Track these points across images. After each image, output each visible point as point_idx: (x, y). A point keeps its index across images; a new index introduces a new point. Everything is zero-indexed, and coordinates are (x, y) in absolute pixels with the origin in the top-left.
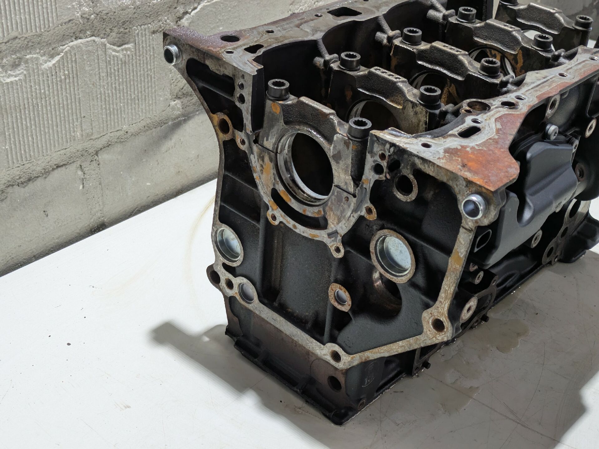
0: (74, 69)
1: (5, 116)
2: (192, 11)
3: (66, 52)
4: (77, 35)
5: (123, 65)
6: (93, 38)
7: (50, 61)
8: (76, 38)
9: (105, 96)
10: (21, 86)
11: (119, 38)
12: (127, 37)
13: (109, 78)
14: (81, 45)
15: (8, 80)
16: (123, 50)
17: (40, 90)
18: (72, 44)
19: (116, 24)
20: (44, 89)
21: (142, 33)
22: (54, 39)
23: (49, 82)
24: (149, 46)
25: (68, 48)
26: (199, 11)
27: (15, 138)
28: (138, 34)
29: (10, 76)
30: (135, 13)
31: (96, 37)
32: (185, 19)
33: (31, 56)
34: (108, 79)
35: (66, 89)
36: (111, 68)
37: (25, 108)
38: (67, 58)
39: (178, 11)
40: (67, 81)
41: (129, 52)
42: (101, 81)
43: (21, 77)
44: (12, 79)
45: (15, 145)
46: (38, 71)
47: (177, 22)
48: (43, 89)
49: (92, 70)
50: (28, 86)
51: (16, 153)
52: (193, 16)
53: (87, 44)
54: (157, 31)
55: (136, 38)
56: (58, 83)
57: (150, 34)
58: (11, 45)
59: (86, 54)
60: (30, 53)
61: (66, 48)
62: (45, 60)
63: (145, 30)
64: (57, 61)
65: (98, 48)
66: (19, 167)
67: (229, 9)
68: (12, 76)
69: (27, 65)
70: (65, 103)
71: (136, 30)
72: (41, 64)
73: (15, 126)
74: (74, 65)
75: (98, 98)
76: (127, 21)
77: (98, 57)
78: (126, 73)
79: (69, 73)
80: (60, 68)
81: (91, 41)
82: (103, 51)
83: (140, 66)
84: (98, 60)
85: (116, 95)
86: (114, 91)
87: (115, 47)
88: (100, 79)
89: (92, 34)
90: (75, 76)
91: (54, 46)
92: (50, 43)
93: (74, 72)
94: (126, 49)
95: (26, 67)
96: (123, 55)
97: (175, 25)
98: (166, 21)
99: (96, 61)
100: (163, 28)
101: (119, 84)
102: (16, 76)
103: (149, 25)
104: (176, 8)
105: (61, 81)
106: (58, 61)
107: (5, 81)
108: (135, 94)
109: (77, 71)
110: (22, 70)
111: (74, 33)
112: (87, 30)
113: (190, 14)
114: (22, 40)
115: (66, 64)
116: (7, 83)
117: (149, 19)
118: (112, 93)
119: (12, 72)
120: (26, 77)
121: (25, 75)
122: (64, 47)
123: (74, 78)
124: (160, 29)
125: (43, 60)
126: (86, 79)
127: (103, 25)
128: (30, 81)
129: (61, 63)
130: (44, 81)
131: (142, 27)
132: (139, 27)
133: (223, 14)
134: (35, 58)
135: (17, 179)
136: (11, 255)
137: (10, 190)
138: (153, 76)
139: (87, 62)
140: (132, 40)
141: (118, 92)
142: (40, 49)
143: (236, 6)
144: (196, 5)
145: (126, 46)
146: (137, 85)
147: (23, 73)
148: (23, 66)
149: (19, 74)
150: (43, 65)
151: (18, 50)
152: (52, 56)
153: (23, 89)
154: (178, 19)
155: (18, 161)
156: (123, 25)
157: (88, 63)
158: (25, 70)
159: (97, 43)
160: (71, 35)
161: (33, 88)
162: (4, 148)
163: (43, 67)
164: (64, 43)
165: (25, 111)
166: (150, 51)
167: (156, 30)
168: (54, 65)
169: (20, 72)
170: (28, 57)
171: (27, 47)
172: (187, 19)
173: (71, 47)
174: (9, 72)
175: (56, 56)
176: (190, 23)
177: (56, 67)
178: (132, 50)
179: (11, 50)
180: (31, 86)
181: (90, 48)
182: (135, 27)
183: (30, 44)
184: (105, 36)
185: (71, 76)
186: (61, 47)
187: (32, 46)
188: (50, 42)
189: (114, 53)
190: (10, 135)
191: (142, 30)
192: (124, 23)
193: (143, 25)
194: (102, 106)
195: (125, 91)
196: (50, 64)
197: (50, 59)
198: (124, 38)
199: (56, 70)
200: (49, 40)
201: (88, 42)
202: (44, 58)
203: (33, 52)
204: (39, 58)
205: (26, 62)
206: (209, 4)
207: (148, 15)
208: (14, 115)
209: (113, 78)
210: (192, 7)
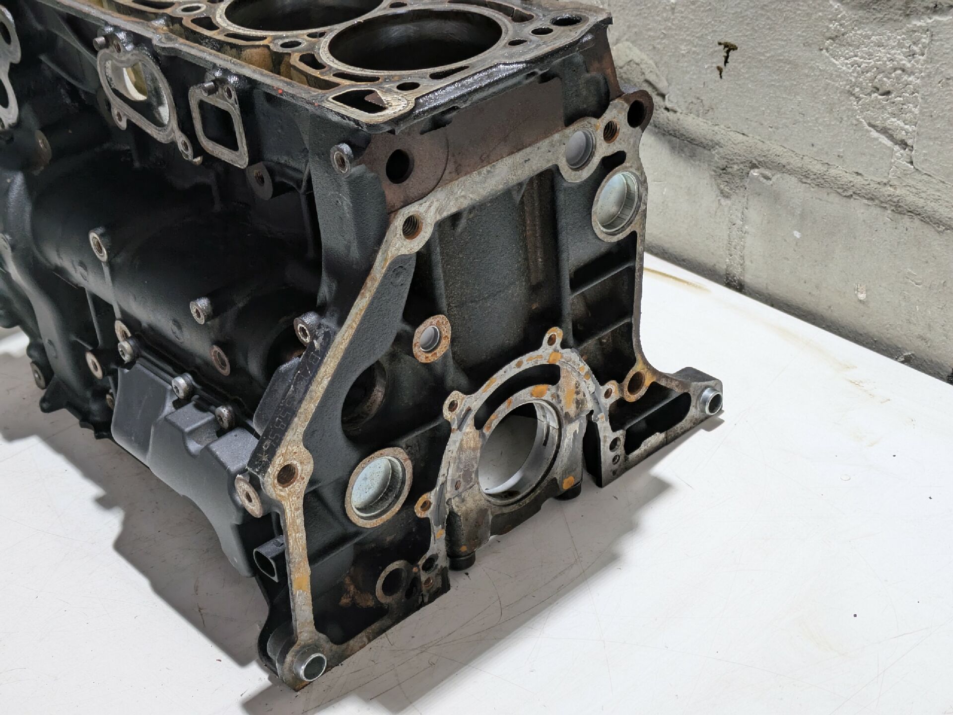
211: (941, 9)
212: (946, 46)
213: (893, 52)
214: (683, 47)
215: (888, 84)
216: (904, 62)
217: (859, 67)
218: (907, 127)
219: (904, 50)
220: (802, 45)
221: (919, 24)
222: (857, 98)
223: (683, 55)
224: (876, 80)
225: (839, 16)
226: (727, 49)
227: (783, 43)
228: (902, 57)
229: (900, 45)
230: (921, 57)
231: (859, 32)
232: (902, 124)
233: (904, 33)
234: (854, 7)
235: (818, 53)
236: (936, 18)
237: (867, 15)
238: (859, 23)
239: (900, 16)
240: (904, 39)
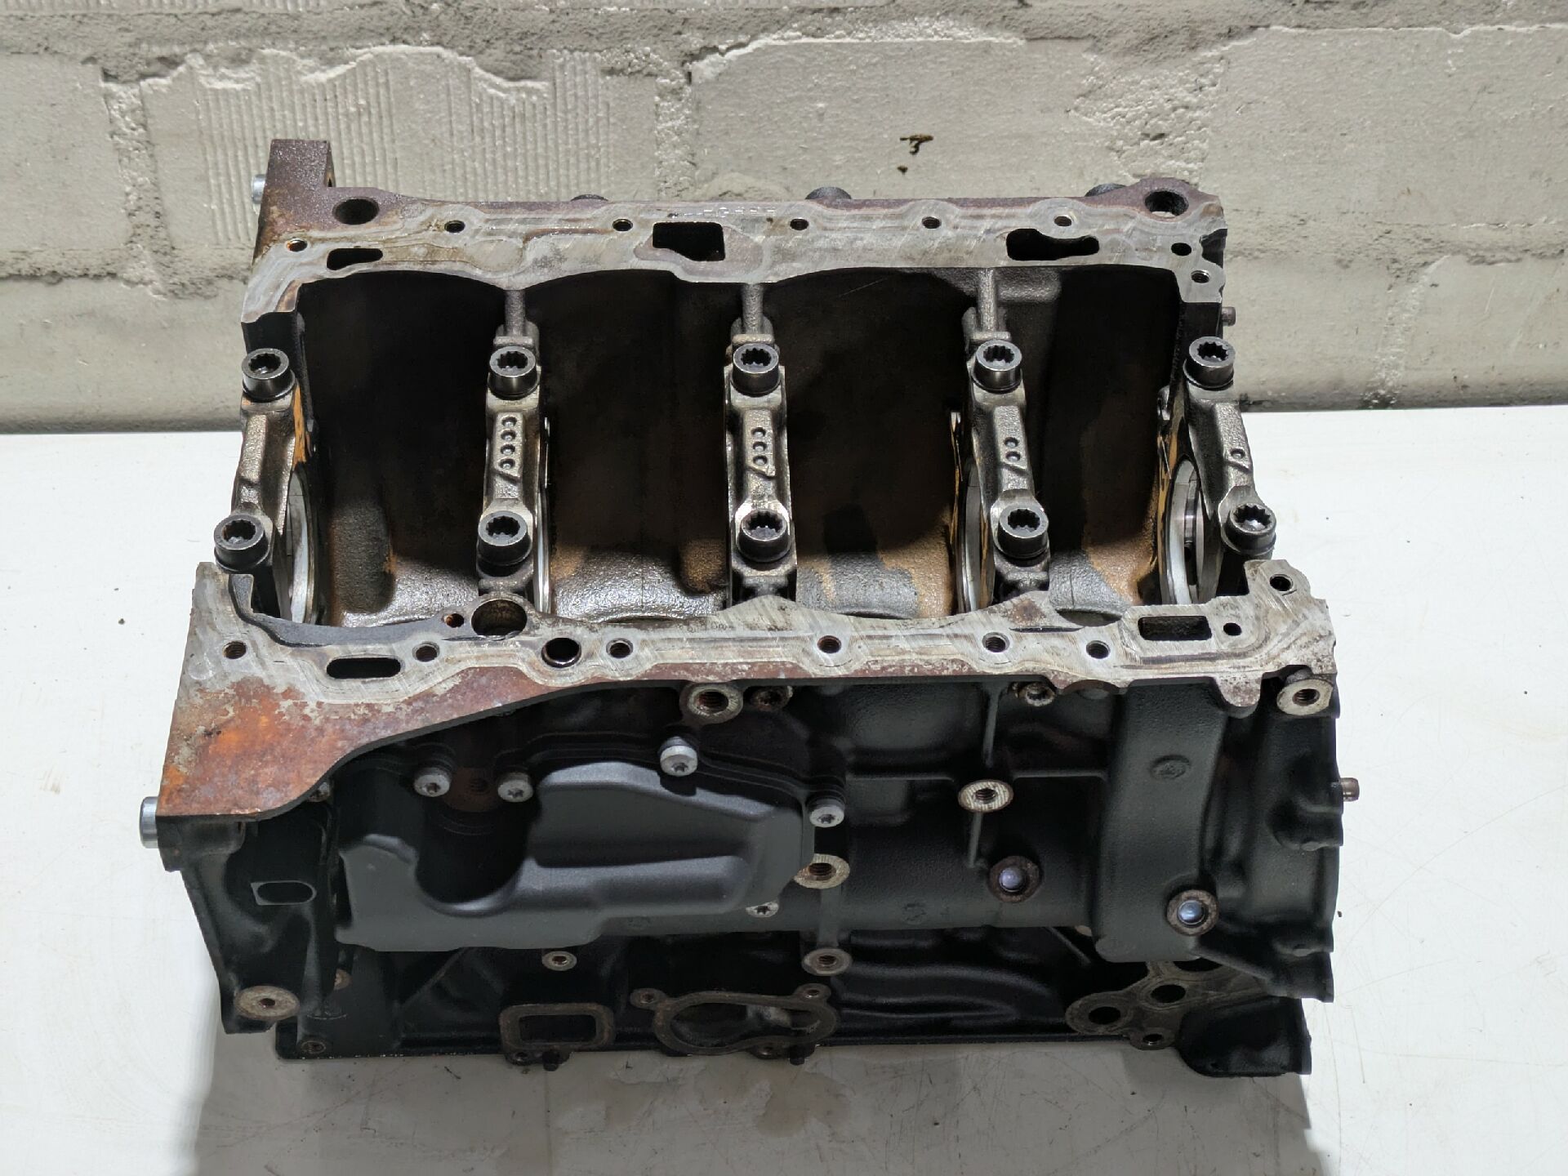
0: (383, 99)
1: (209, 149)
2: (728, 49)
3: (363, 65)
4: (398, 35)
5: (517, 120)
6: (438, 49)
7: (324, 71)
8: (394, 41)
9: (465, 172)
10: (249, 103)
11: (514, 63)
12: (534, 66)
13: (478, 139)
14: (403, 56)
15: (219, 85)
16: (518, 90)
17: (295, 121)
18: (380, 49)
19: (502, 34)
20: (305, 121)
21: (574, 68)
22: (335, 30)
23: (318, 110)
24: (596, 97)
25: (369, 56)
26: (750, 54)
27: (231, 194)
28: (562, 67)
29: (223, 77)
30: (553, 21)
31: (445, 47)
32: (706, 61)
33: (275, 51)
34: (473, 139)
35: (360, 134)
36: (482, 121)
37: (257, 146)
38: (366, 75)
39: (685, 41)
40: (365, 118)
41: (534, 98)
42: (455, 139)
43: (250, 86)
44: (229, 85)
45: (232, 206)
46: (291, 83)
47: (683, 63)
48: (301, 120)
49: (430, 112)
50: (265, 107)
51: (235, 224)
52: (730, 61)
53: (421, 59)
54: (622, 71)
55: (558, 74)
56: (340, 117)
57: (599, 73)
58: (227, 21)
59: (416, 78)
60: (274, 45)
61: (366, 54)
62: (311, 67)
63: (584, 62)
64: (339, 76)
65: (448, 72)
66: (243, 249)
67: (853, 67)
68: (230, 78)
69: (263, 66)
70: (357, 159)
71: (556, 56)
72: (299, 73)
73: (232, 172)
74: (382, 91)
75: (444, 171)
76: (533, 34)
77: (449, 90)
78: (524, 138)
79: (368, 103)
80: (345, 90)
81: (430, 54)
82: (462, 82)
83: (567, 134)
84: (448, 95)
85: (496, 175)
86: (489, 168)
87: (498, 80)
88: (452, 135)
89: (436, 40)
90: (384, 114)
91: (333, 44)
92: (324, 38)
93: (383, 105)
94: (530, 91)
95: (261, 69)
96: (517, 100)
97: (675, 68)
98: (647, 56)
99: (443, 96)
100: (637, 68)
101: (505, 156)
102: (237, 81)
103: (597, 54)
104: (680, 33)
105: (347, 115)
106: (343, 77)
107: (209, 83)
108: (548, 186)
109: (389, 104)
110: (252, 74)
111: (388, 29)
112: (420, 30)
113: (722, 54)
114: (253, 18)
115: (361, 86)
116: (215, 91)
117: (595, 42)
118: (485, 169)
119: (230, 71)
120: (259, 89)
121: (258, 85)
122: (360, 51)
123: (381, 117)
124: (629, 70)
125: (304, 66)
126: (414, 126)
127: (463, 29)
128: (270, 98)
129: (348, 81)
130: (304, 106)
131: (576, 54)
132: (566, 52)
133: (830, 75)
134: (283, 57)
135: (243, 270)
136: (224, 400)
137: (224, 283)
138: (603, 161)
139: (419, 93)
140: (546, 74)
141: (499, 170)
142: (296, 42)
143: (875, 65)
144: (742, 39)
145: (530, 84)
146: (557, 170)
147: (253, 78)
148: (255, 65)
149: (244, 80)
150: (305, 75)
151: (244, 34)
152: (331, 63)
153: (251, 110)
154: (689, 59)
155: (239, 238)
156: (521, 39)
157: (422, 96)
158: (260, 75)
159: (447, 61)
160: (382, 31)
161: (276, 113)
162: (205, 205)
163: (303, 79)
164: (358, 44)
165: (256, 153)
166: (597, 107)
167: (619, 66)
168: (330, 81)
169: (248, 75)
170: (267, 51)
171: (266, 32)
172: (713, 64)
173: (376, 56)
174: (223, 70)
175: (339, 64)
176: (720, 74)
177: (335, 86)
178: (545, 95)
179: (228, 29)
180: (272, 109)
181: (429, 68)
182: (555, 51)
183: (273, 28)
184: (473, 52)
185: (373, 111)
186: (353, 51)
187: (279, 33)
188: (323, 34)
189: (492, 91)
190: (219, 186)
191: (574, 59)
192: (525, 35)
193: (580, 50)
194: (455, 188)
195: (521, 173)
196: (322, 77)
197: (323, 67)
198: (526, 65)
199: (335, 91)
200: (322, 30)
201: (421, 54)
202: (310, 62)
203: (279, 44)
204: (294, 61)
205: (263, 60)
206: (783, 43)
207: (595, 33)
208: (230, 153)
209: (487, 140)
210: (731, 41)
211: (1237, 33)
212: (1247, 69)
213: (1173, 91)
214: (838, 157)
215: (1164, 126)
216: (1188, 99)
217: (1124, 117)
218: (1191, 166)
219: (1188, 85)
220: (1038, 112)
221: (1209, 54)
222: (1118, 151)
223: (838, 167)
224: (1148, 126)
225: (1097, 69)
226: (916, 142)
227: (1009, 116)
228: (1185, 93)
229: (1182, 82)
230: (1211, 89)
231: (1123, 80)
232: (1183, 164)
233: (1187, 68)
234: (1116, 55)
235: (1064, 116)
236: (1235, 43)
237: (1136, 59)
238: (1123, 70)
239: (1183, 51)
240: (1187, 75)
